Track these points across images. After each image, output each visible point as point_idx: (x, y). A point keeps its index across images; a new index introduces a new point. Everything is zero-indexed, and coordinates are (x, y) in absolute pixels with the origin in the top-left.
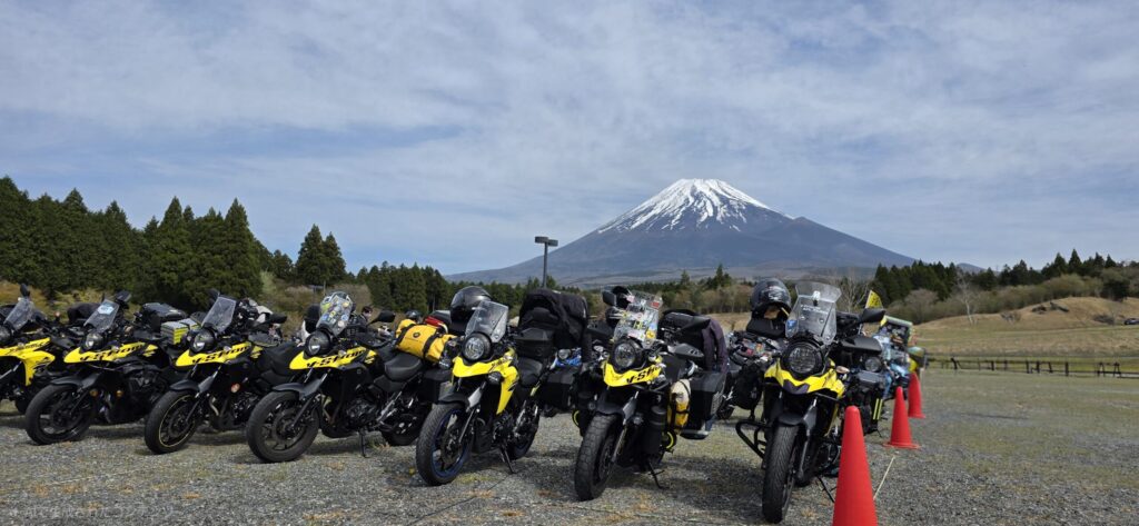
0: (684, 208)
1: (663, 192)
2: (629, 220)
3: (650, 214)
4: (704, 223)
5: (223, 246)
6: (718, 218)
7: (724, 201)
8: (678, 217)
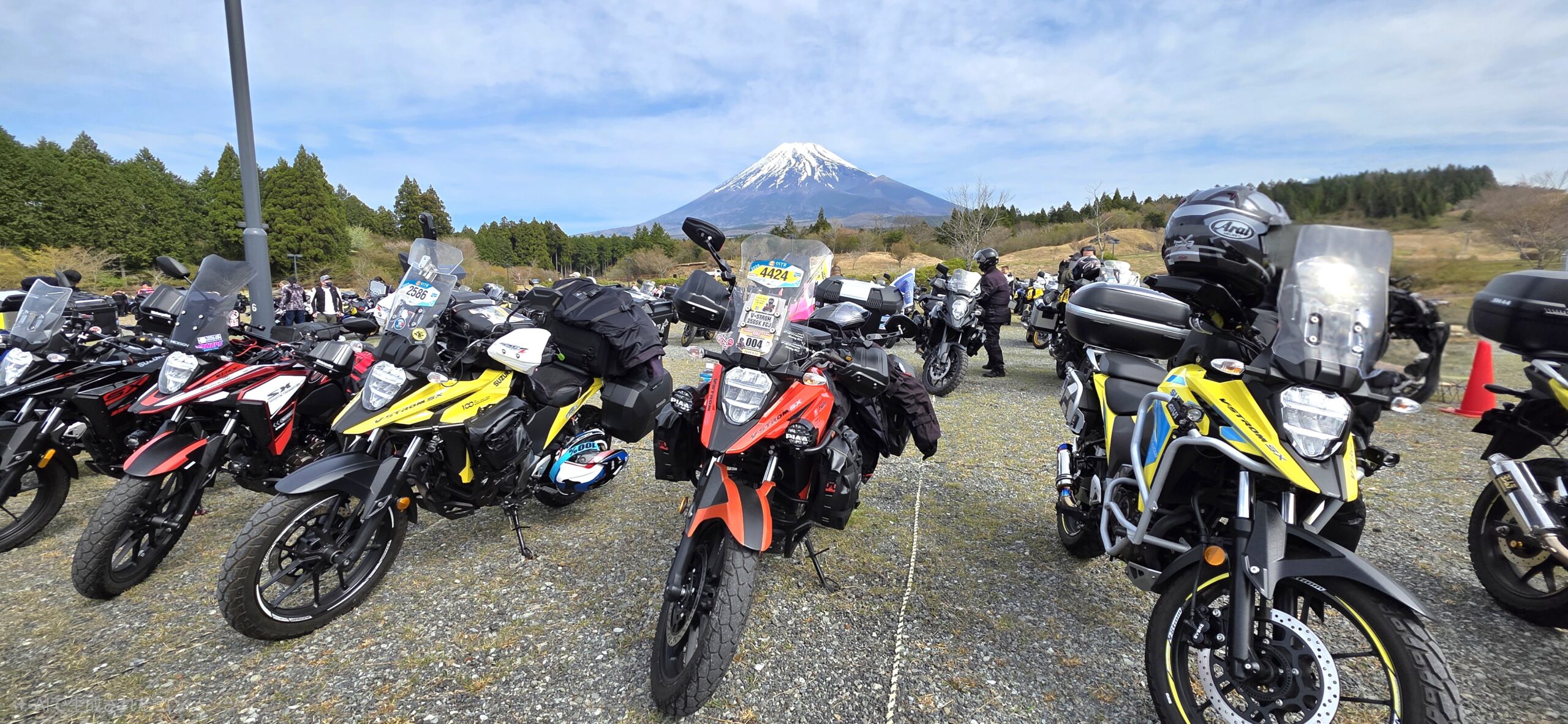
0: (787, 169)
1: (769, 155)
2: (741, 180)
3: (758, 175)
4: (803, 183)
5: (294, 199)
6: (816, 177)
7: (821, 162)
8: (782, 177)
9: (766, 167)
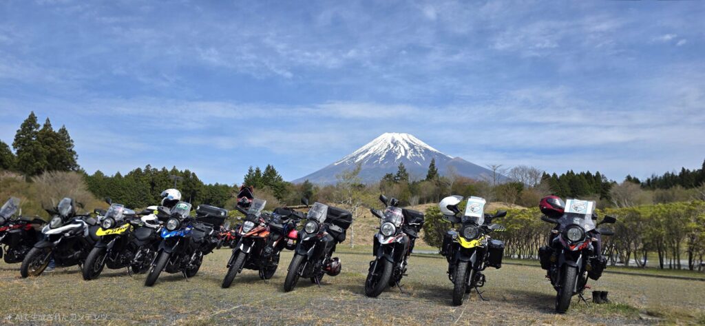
0: (387, 151)
1: (375, 140)
2: (354, 157)
3: (366, 154)
4: (399, 160)
6: (408, 157)
7: (412, 146)
8: (383, 156)
9: (372, 148)
